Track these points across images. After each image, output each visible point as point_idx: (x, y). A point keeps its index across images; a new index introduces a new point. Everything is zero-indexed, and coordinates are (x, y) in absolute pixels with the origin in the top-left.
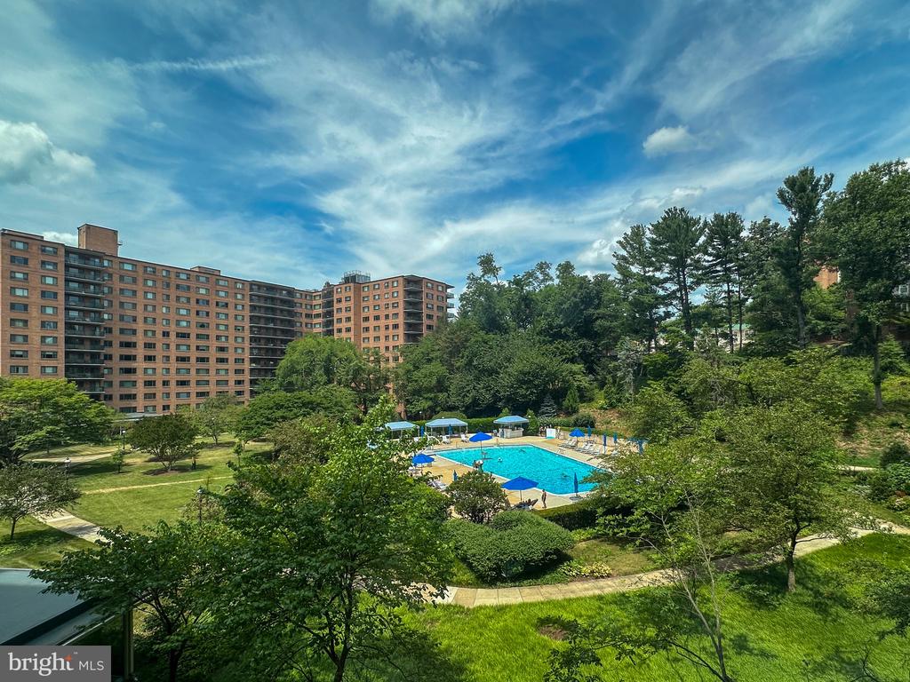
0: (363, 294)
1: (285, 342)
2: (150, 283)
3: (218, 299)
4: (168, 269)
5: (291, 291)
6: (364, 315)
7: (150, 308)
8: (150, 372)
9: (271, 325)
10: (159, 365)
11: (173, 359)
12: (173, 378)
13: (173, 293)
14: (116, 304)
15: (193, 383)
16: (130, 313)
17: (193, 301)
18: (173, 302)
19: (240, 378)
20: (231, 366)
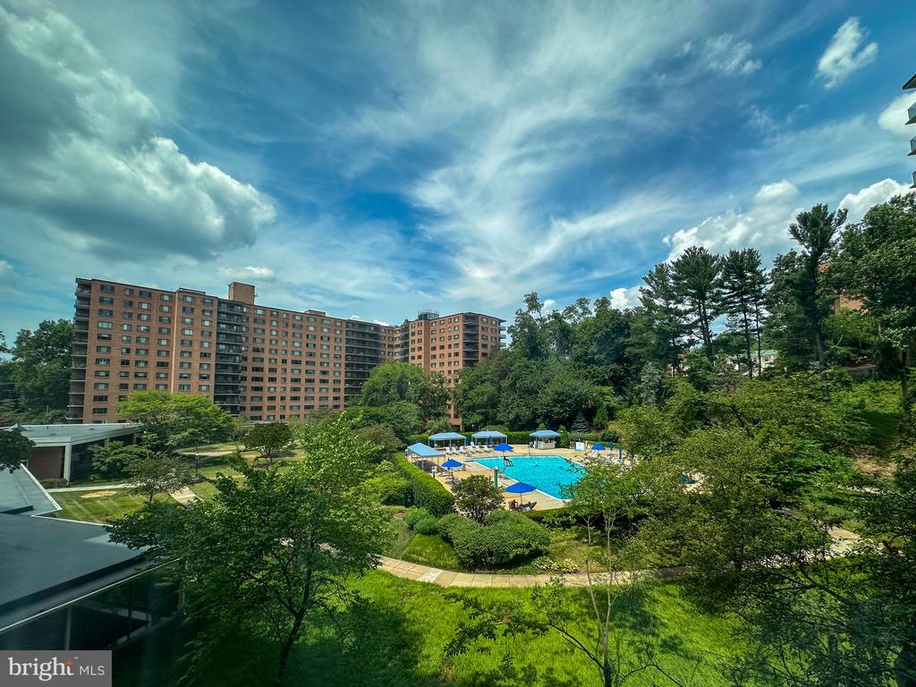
0: (432, 328)
1: (371, 367)
2: (274, 323)
3: (322, 334)
4: (288, 313)
5: (377, 327)
6: (432, 345)
7: (274, 342)
8: (272, 389)
9: (362, 354)
10: (279, 384)
11: (289, 380)
12: (289, 394)
13: (290, 330)
14: (251, 339)
15: (302, 399)
16: (260, 346)
17: (304, 336)
18: (290, 337)
19: (337, 395)
20: (331, 385)
